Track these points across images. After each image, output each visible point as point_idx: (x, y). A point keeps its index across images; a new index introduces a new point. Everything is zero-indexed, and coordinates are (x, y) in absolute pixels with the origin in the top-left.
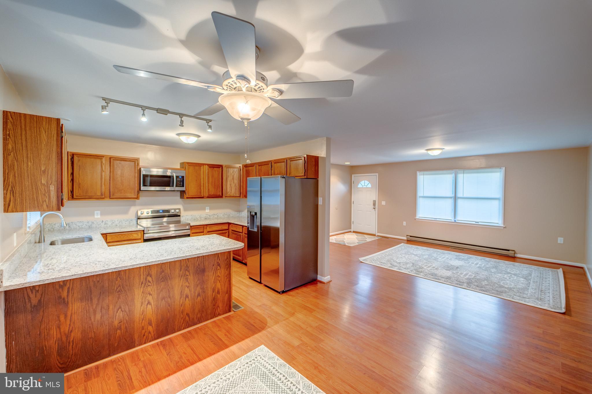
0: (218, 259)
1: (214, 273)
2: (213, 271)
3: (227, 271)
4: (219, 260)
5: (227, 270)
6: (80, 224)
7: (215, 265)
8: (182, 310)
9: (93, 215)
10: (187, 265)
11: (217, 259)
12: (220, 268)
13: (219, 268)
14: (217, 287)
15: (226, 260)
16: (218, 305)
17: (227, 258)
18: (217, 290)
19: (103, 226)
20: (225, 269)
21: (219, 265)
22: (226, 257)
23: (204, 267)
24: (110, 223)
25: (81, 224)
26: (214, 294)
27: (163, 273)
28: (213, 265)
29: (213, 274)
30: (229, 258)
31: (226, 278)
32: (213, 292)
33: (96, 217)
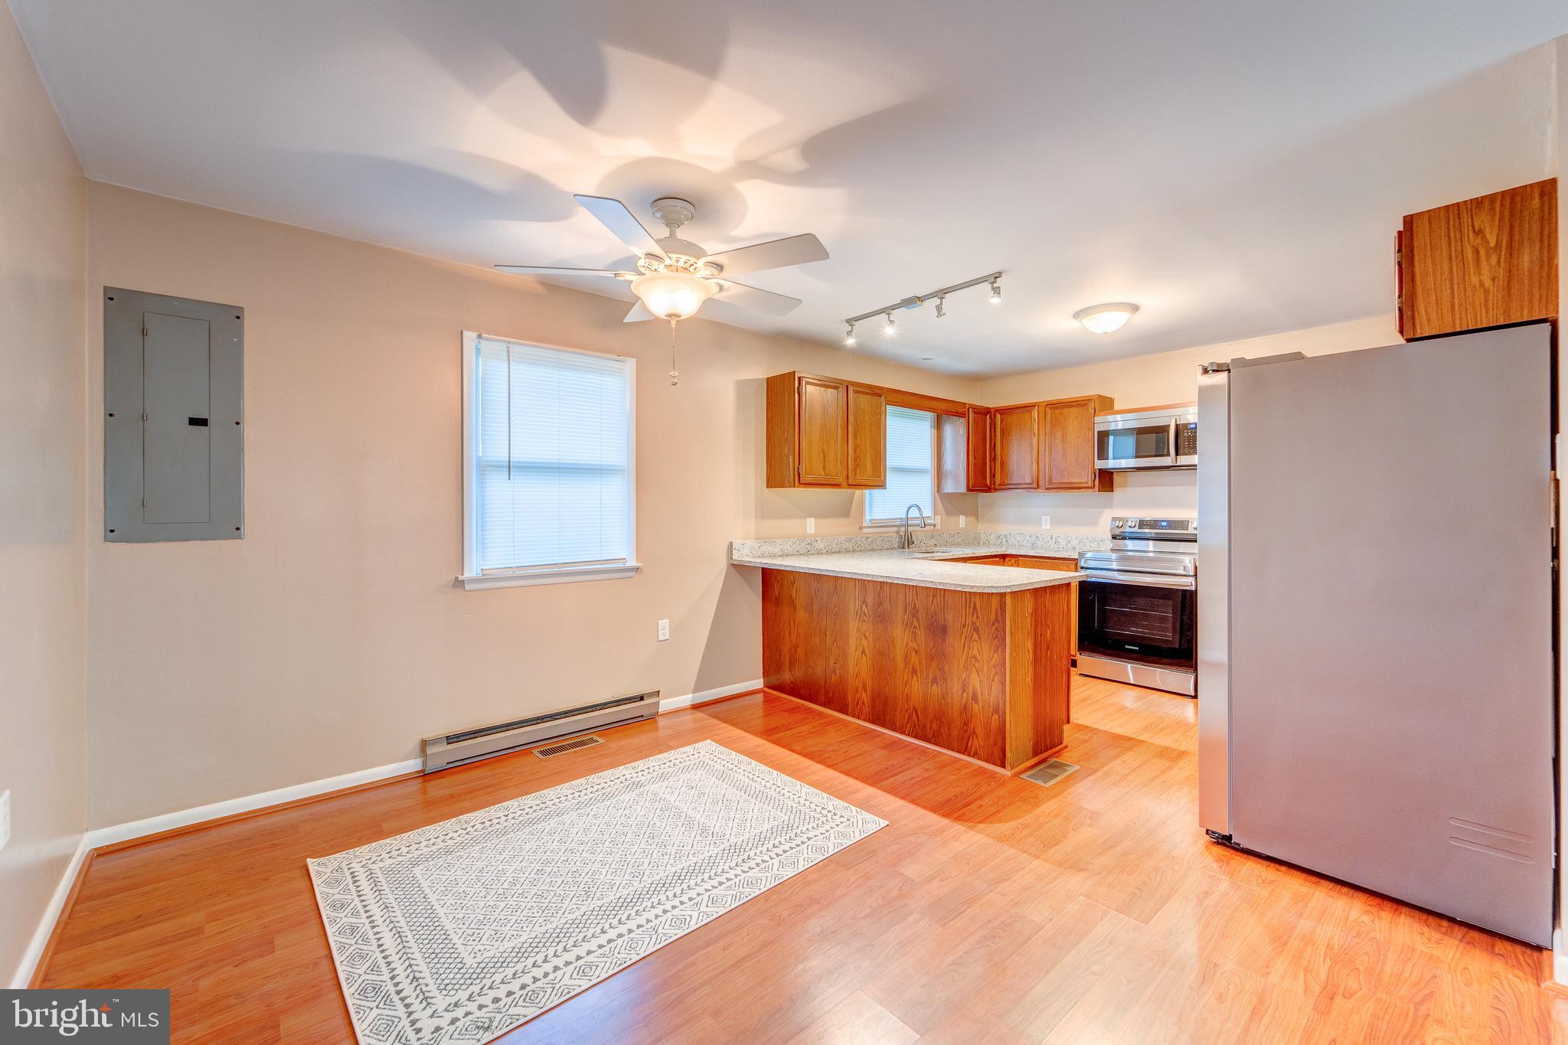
0: (975, 616)
1: (964, 645)
2: (963, 641)
3: (996, 655)
4: (978, 617)
5: (996, 651)
6: (1020, 539)
7: (966, 626)
8: (907, 694)
9: (1040, 523)
10: (915, 607)
11: (973, 614)
12: (980, 638)
13: (975, 636)
14: (971, 683)
15: (994, 624)
16: (974, 730)
17: (997, 620)
18: (971, 690)
19: (1052, 546)
20: (992, 648)
21: (976, 630)
22: (993, 616)
23: (945, 621)
24: (1063, 543)
25: (1022, 538)
26: (965, 695)
27: (881, 607)
28: (964, 626)
29: (964, 648)
30: (1000, 621)
31: (994, 671)
32: (964, 691)
33: (1044, 527)
